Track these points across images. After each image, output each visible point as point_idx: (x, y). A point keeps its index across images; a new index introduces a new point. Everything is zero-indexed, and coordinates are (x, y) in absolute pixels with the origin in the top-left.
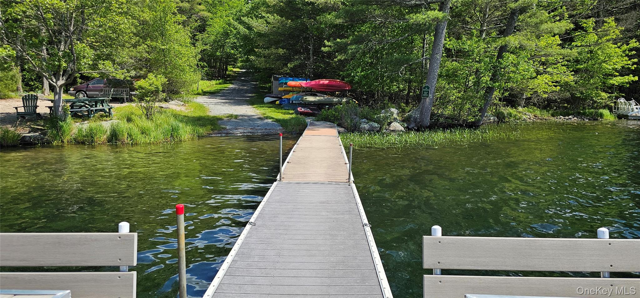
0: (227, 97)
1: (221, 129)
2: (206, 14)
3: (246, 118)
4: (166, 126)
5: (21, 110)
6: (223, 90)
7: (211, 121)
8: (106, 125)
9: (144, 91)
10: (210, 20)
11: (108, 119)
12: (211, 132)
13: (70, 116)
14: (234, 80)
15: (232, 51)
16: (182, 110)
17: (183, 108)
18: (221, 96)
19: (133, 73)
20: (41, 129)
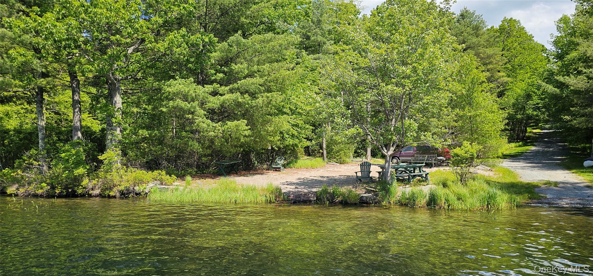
0: (532, 160)
1: (541, 198)
2: (506, 79)
3: (569, 185)
4: (482, 193)
5: (359, 174)
6: (526, 152)
7: (527, 188)
8: (426, 190)
9: (459, 158)
10: (510, 84)
11: (425, 184)
12: (530, 201)
13: (396, 180)
14: (536, 142)
15: (535, 113)
16: (490, 175)
17: (491, 174)
18: (524, 159)
19: (450, 142)
20: (373, 191)
